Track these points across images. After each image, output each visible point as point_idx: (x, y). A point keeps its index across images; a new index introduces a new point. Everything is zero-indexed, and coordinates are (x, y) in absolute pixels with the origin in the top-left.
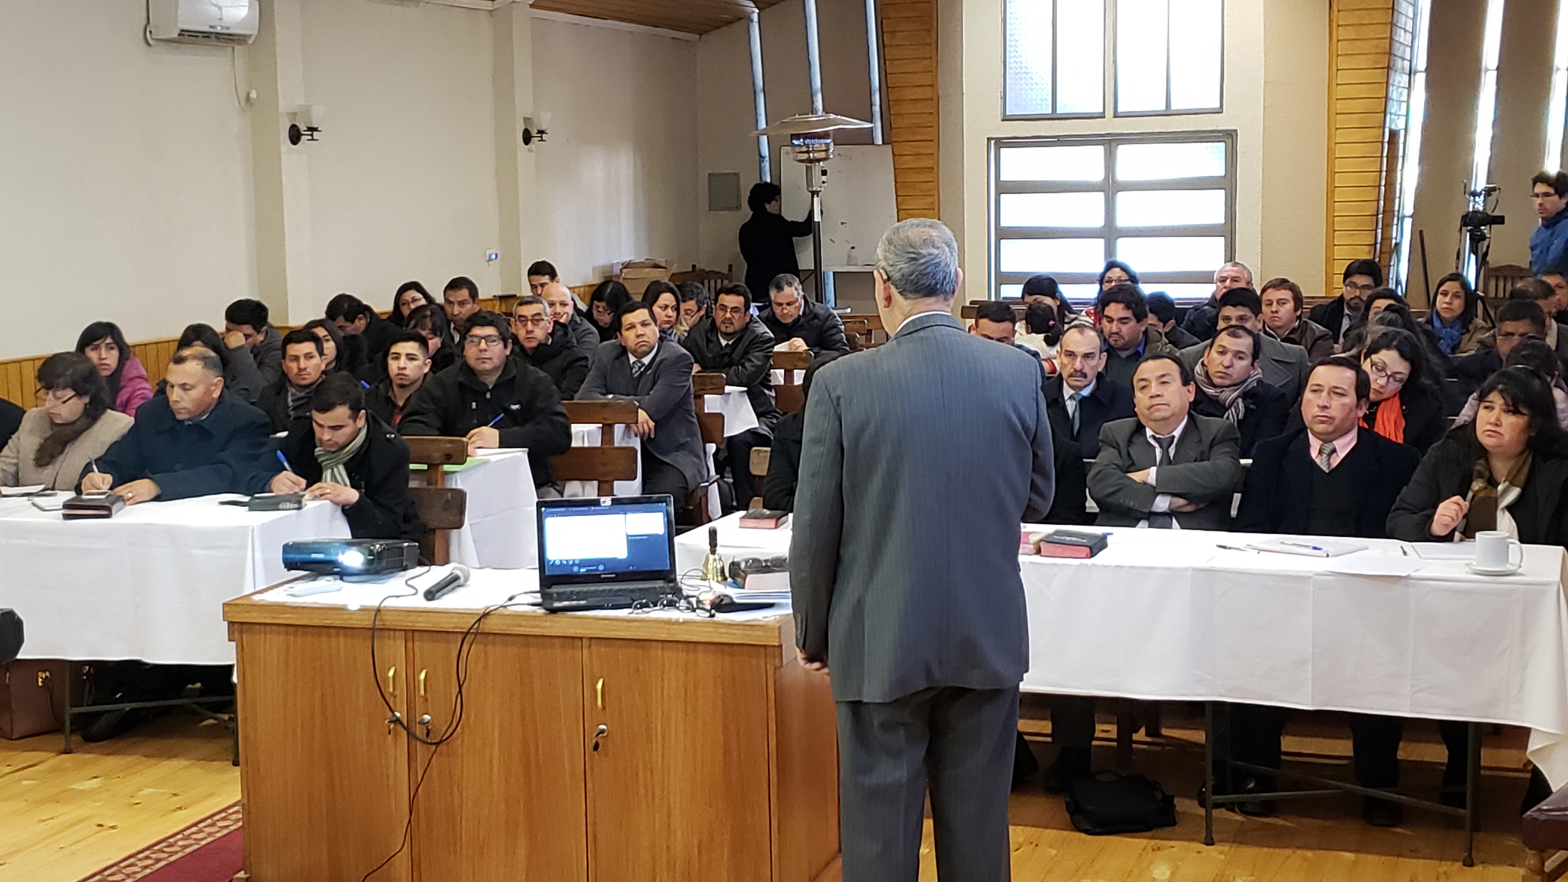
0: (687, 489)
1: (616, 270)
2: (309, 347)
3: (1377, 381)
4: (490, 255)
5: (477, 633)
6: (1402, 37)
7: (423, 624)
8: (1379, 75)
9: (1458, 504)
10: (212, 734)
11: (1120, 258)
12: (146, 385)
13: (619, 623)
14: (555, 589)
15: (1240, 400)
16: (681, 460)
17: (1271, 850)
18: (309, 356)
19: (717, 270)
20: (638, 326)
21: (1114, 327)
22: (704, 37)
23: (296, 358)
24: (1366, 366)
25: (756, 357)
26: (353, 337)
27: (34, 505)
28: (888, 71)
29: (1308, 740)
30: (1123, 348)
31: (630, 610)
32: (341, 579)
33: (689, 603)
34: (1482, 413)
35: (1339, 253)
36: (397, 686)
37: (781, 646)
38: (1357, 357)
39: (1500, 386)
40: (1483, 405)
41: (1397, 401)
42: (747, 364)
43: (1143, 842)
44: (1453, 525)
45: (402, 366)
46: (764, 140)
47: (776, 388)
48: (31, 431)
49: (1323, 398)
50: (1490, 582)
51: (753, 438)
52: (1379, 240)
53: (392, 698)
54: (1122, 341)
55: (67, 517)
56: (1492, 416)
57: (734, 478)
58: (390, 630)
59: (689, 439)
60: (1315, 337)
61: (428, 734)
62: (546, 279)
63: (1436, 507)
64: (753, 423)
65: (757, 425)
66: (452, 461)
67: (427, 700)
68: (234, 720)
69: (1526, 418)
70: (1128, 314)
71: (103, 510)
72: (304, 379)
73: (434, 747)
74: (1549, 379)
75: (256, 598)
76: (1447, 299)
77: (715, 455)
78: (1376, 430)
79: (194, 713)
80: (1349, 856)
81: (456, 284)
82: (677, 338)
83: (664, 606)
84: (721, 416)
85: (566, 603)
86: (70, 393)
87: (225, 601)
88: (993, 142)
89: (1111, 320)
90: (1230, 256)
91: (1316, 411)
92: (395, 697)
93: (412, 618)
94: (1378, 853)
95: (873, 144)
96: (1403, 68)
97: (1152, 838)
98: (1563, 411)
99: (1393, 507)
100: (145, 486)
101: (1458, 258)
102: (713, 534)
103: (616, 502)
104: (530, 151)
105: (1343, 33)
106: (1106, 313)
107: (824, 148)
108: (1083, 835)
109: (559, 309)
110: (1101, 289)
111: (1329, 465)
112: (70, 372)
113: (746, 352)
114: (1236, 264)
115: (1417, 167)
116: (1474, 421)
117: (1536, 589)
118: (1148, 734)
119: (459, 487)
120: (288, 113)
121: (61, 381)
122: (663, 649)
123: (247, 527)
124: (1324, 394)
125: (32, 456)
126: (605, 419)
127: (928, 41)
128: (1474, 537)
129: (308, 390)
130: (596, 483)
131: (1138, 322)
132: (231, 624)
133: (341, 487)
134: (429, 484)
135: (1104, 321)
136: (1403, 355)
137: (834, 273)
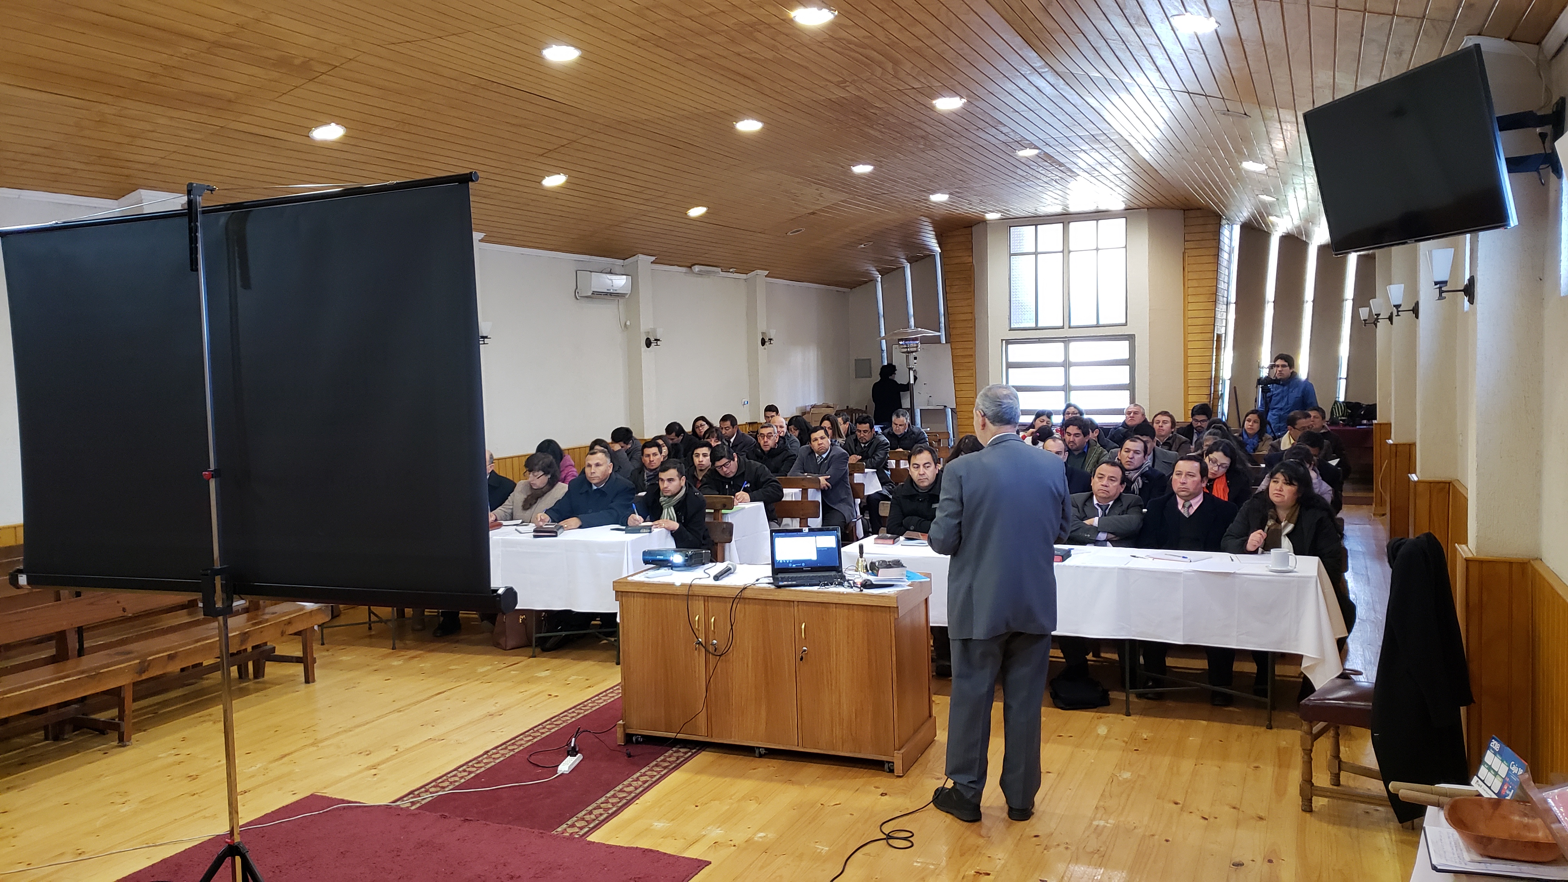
0: (846, 522)
1: (808, 409)
2: (655, 450)
3: (1212, 469)
4: (744, 402)
5: (740, 598)
6: (1222, 286)
7: (712, 593)
8: (1210, 305)
9: (1261, 534)
10: (606, 648)
11: (1072, 402)
12: (575, 470)
13: (813, 594)
14: (780, 576)
15: (1139, 478)
16: (842, 507)
17: (1161, 719)
18: (654, 454)
19: (859, 408)
20: (819, 439)
21: (1071, 438)
22: (853, 289)
23: (649, 456)
24: (1207, 460)
25: (881, 454)
26: (676, 444)
27: (516, 530)
28: (949, 306)
29: (1180, 660)
30: (1076, 450)
31: (819, 587)
32: (672, 569)
33: (849, 583)
34: (1272, 484)
35: (1191, 398)
36: (700, 625)
37: (898, 607)
38: (1202, 455)
39: (1282, 470)
40: (1272, 480)
41: (1224, 478)
42: (876, 457)
43: (1093, 714)
44: (1258, 545)
45: (701, 460)
46: (884, 342)
47: (891, 470)
48: (521, 491)
49: (1182, 479)
50: (1278, 576)
51: (879, 496)
52: (1212, 392)
53: (697, 632)
54: (1075, 446)
55: (535, 536)
56: (1278, 486)
57: (870, 516)
58: (696, 596)
59: (846, 496)
60: (1181, 442)
61: (715, 651)
62: (774, 414)
63: (1248, 536)
64: (879, 488)
65: (881, 489)
66: (726, 507)
67: (715, 633)
68: (618, 641)
69: (1296, 487)
70: (1079, 432)
71: (554, 533)
72: (652, 466)
73: (718, 657)
74: (1308, 466)
75: (629, 579)
76: (1251, 424)
77: (860, 505)
78: (1213, 494)
79: (597, 637)
80: (1204, 722)
81: (725, 418)
82: (839, 444)
83: (836, 585)
84: (863, 485)
85: (786, 583)
86: (541, 473)
87: (614, 580)
88: (1004, 341)
89: (1070, 435)
90: (1133, 400)
91: (1179, 485)
92: (699, 630)
93: (707, 590)
94: (1220, 722)
95: (940, 343)
96: (1223, 302)
97: (1096, 712)
98: (1316, 484)
99: (1225, 534)
100: (574, 521)
101: (1256, 401)
102: (861, 547)
103: (812, 530)
104: (765, 349)
105: (1191, 284)
106: (1067, 431)
107: (915, 346)
108: (1060, 710)
109: (779, 429)
110: (1064, 419)
111: (1188, 513)
112: (541, 462)
113: (875, 451)
114: (1136, 405)
115: (1232, 352)
116: (1268, 489)
117: (1304, 580)
118: (1093, 656)
119: (730, 521)
120: (645, 332)
121: (537, 467)
122: (836, 608)
123: (625, 542)
124: (1183, 476)
125: (521, 504)
126: (803, 486)
127: (969, 290)
128: (1270, 551)
129: (654, 471)
130: (798, 519)
131: (1084, 436)
132: (617, 592)
133: (672, 522)
134: (714, 519)
135: (1066, 436)
136: (1226, 454)
137: (920, 410)
